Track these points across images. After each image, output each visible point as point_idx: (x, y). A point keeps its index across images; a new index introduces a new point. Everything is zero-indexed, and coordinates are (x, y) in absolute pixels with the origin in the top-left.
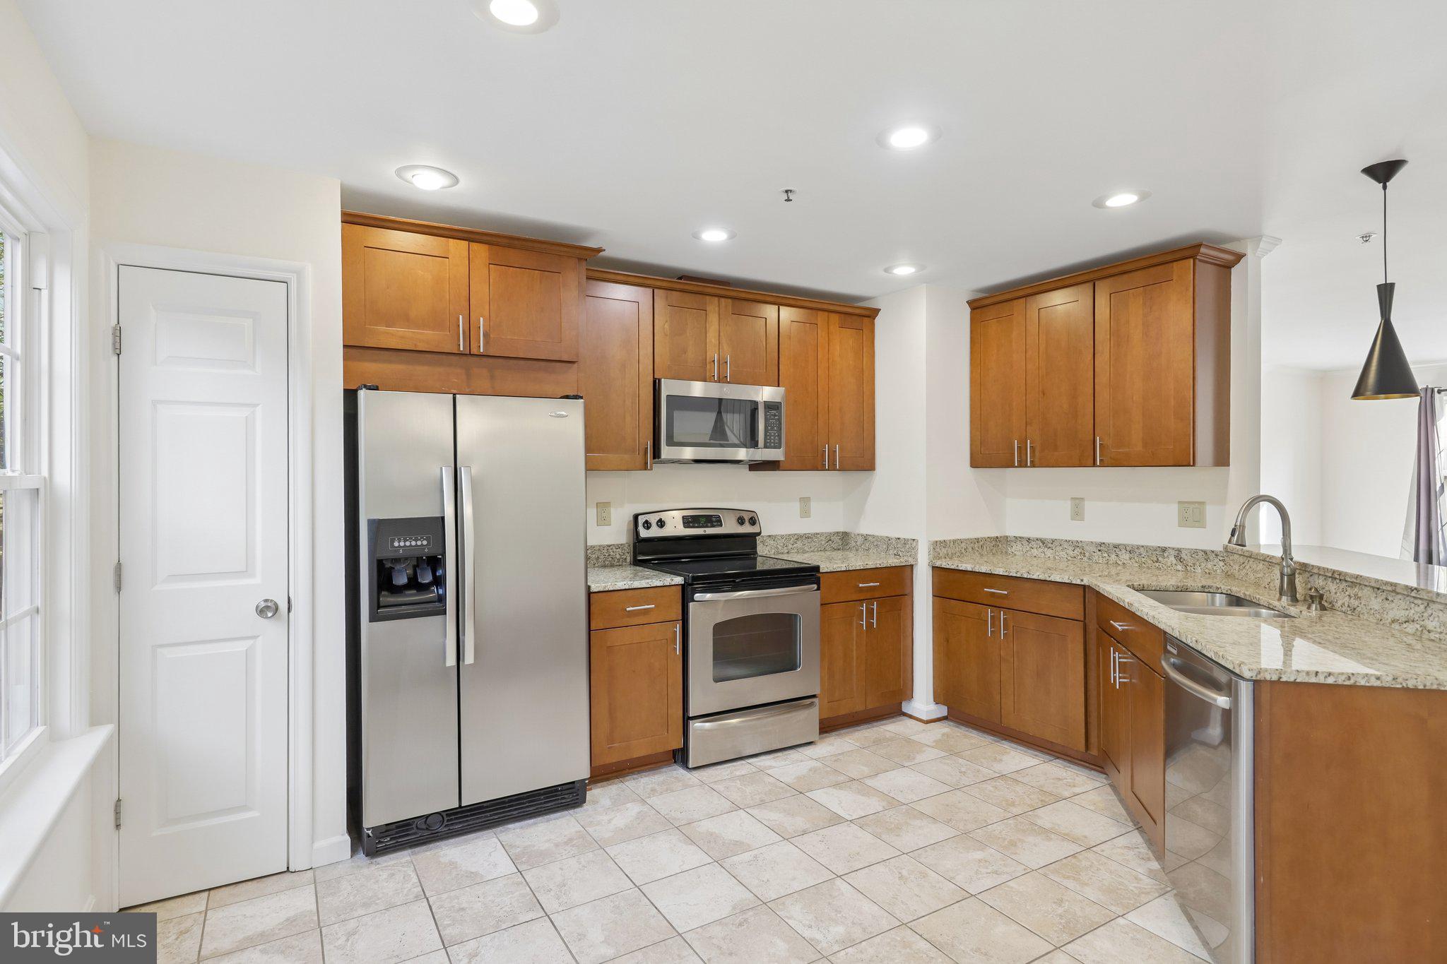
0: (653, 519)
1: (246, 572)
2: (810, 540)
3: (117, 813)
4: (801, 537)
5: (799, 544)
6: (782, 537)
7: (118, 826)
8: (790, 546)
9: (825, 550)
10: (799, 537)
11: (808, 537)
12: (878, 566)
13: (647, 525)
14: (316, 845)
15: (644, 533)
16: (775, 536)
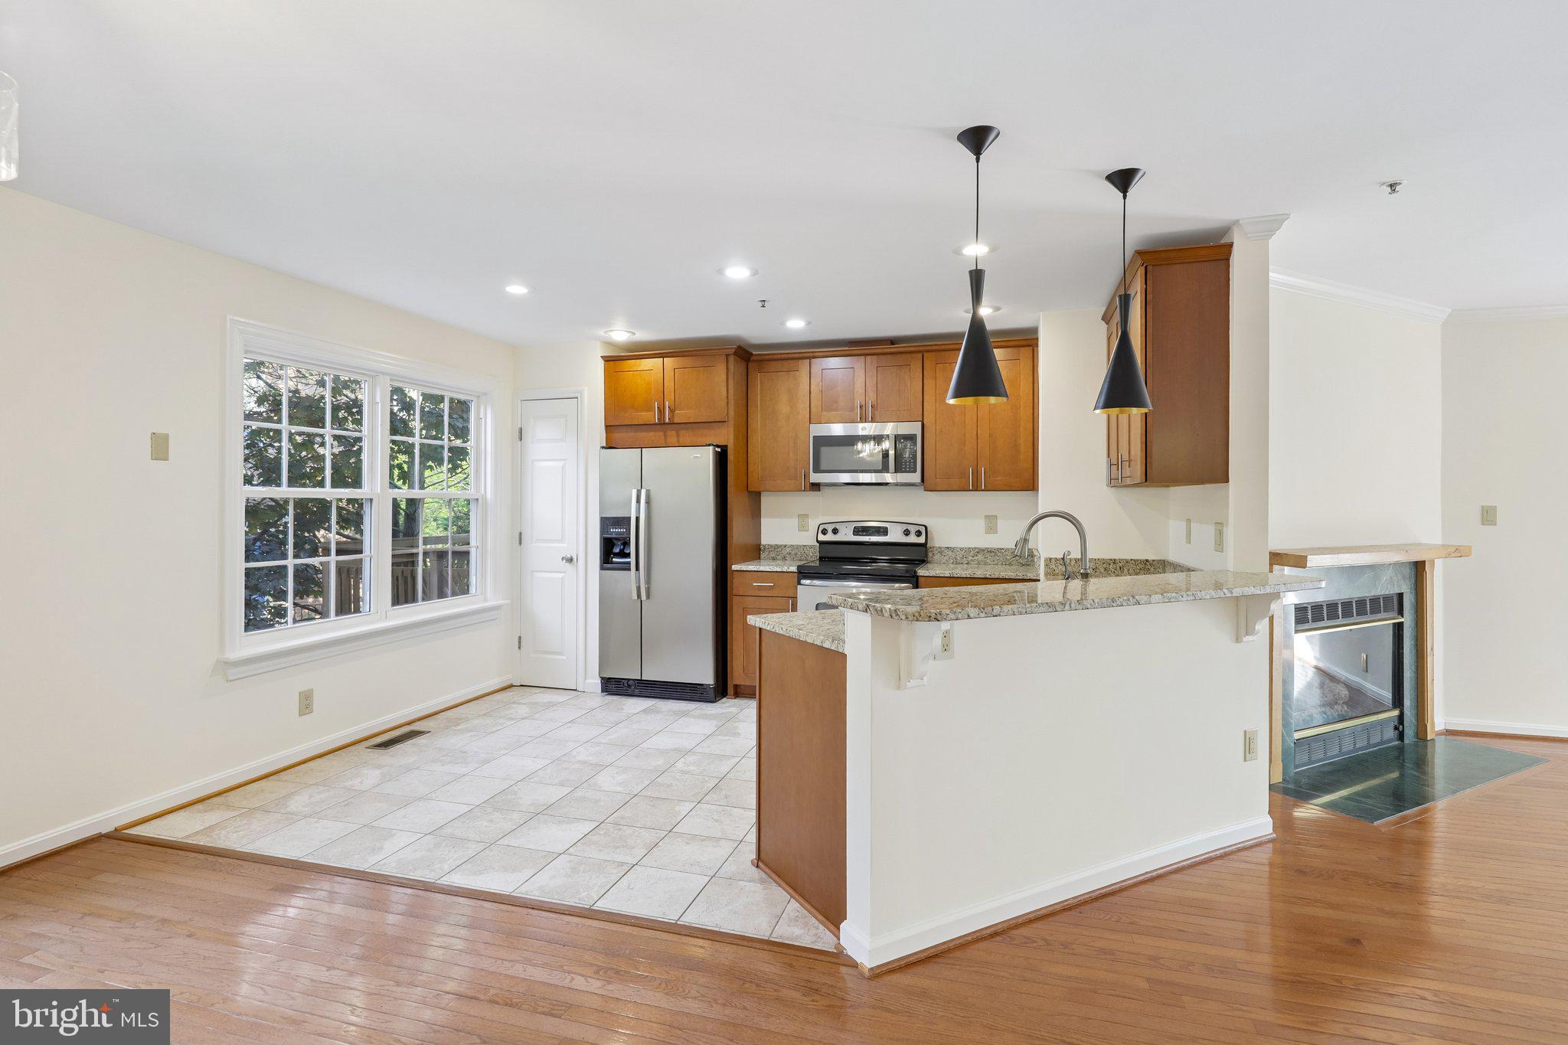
0: (830, 528)
1: (561, 541)
2: (992, 554)
3: (520, 642)
4: (983, 550)
5: (980, 557)
6: (961, 549)
7: (519, 648)
8: (971, 558)
9: (1010, 564)
10: (980, 551)
11: (990, 551)
12: (988, 576)
13: (824, 532)
14: (587, 681)
15: (822, 538)
16: (954, 548)
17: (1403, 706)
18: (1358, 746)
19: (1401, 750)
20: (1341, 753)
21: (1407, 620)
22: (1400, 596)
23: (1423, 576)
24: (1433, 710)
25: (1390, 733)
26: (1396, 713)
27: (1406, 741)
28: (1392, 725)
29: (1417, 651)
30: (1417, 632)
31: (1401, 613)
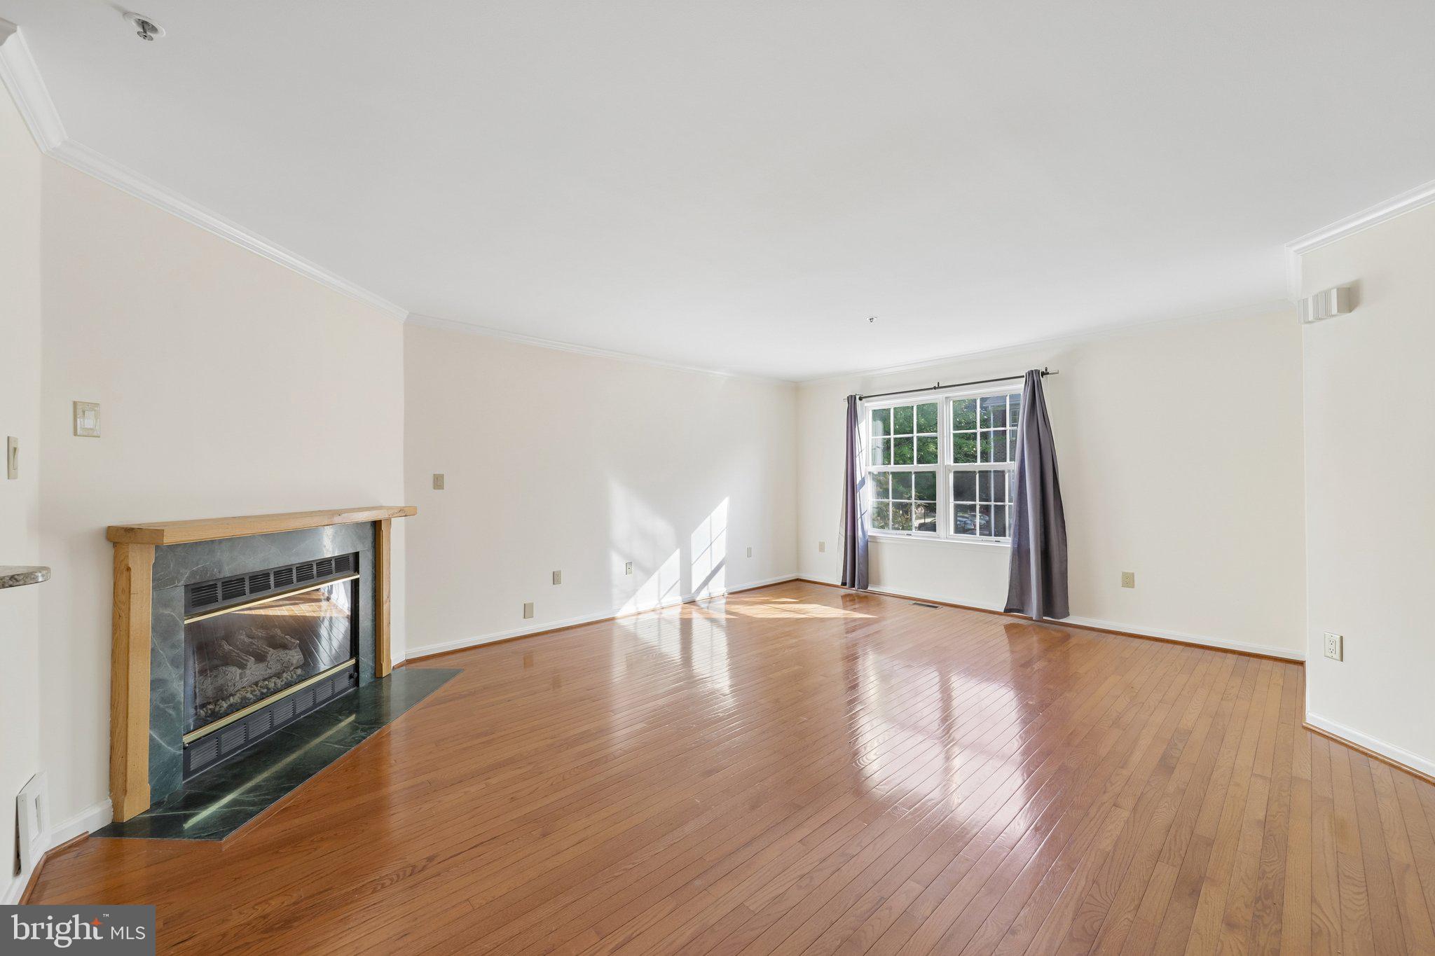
17: (358, 654)
18: (298, 711)
19: (355, 695)
20: (272, 728)
21: (365, 575)
22: (356, 555)
23: (380, 534)
24: (389, 650)
25: (345, 682)
26: (353, 661)
27: (362, 684)
28: (347, 674)
29: (375, 601)
30: (375, 584)
31: (357, 570)
